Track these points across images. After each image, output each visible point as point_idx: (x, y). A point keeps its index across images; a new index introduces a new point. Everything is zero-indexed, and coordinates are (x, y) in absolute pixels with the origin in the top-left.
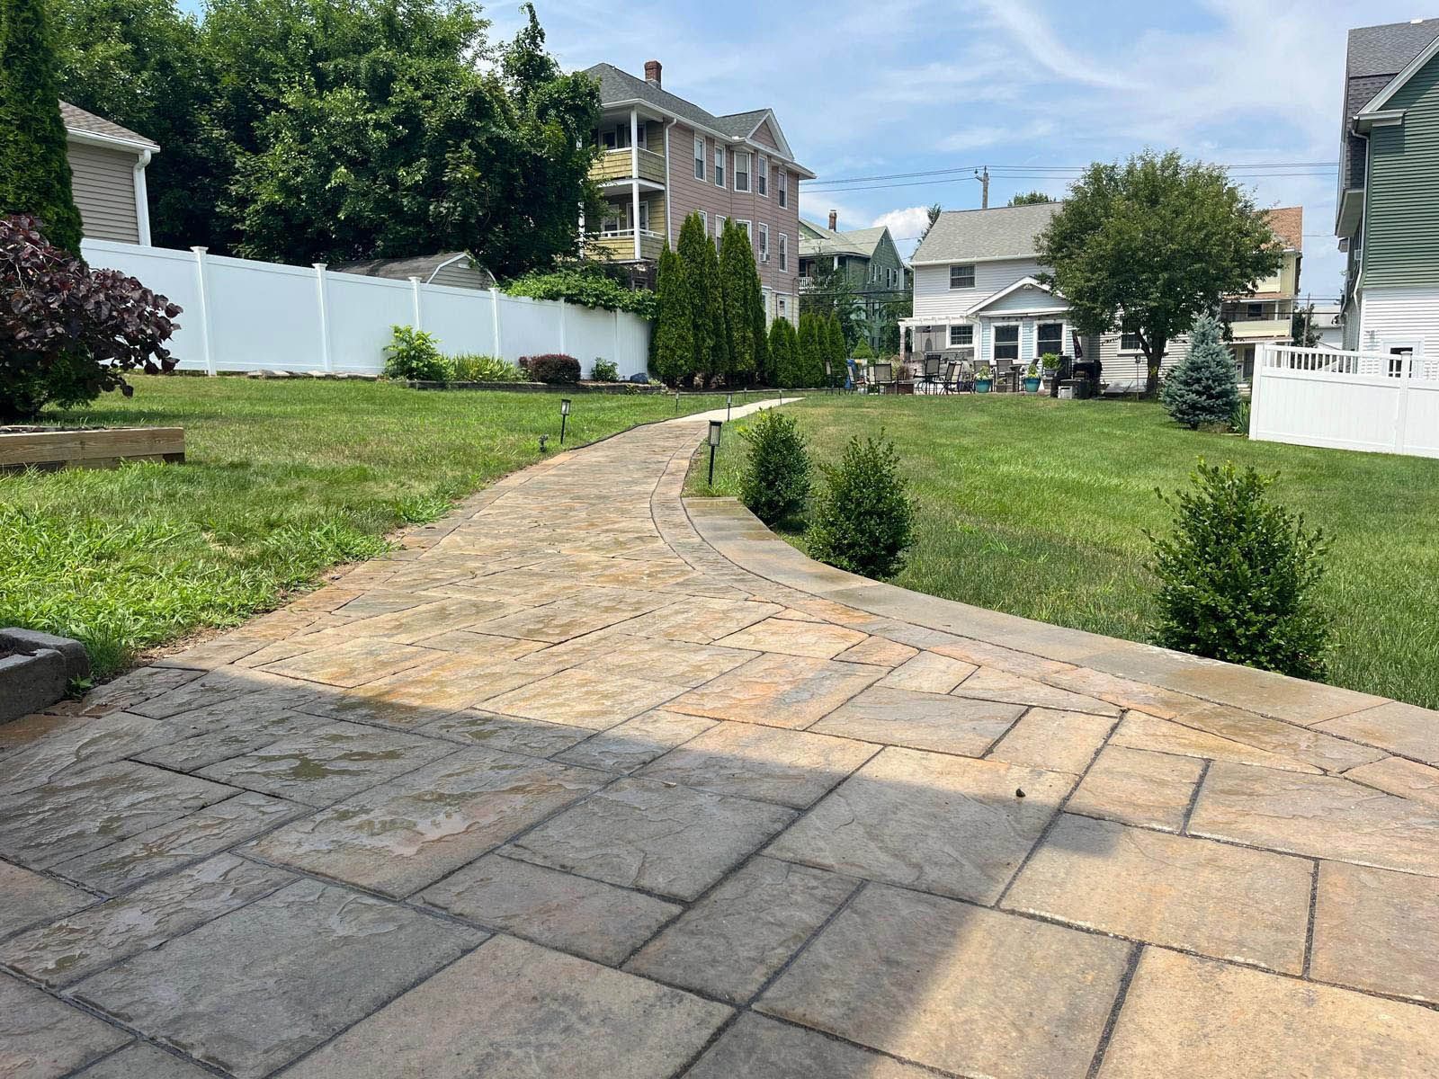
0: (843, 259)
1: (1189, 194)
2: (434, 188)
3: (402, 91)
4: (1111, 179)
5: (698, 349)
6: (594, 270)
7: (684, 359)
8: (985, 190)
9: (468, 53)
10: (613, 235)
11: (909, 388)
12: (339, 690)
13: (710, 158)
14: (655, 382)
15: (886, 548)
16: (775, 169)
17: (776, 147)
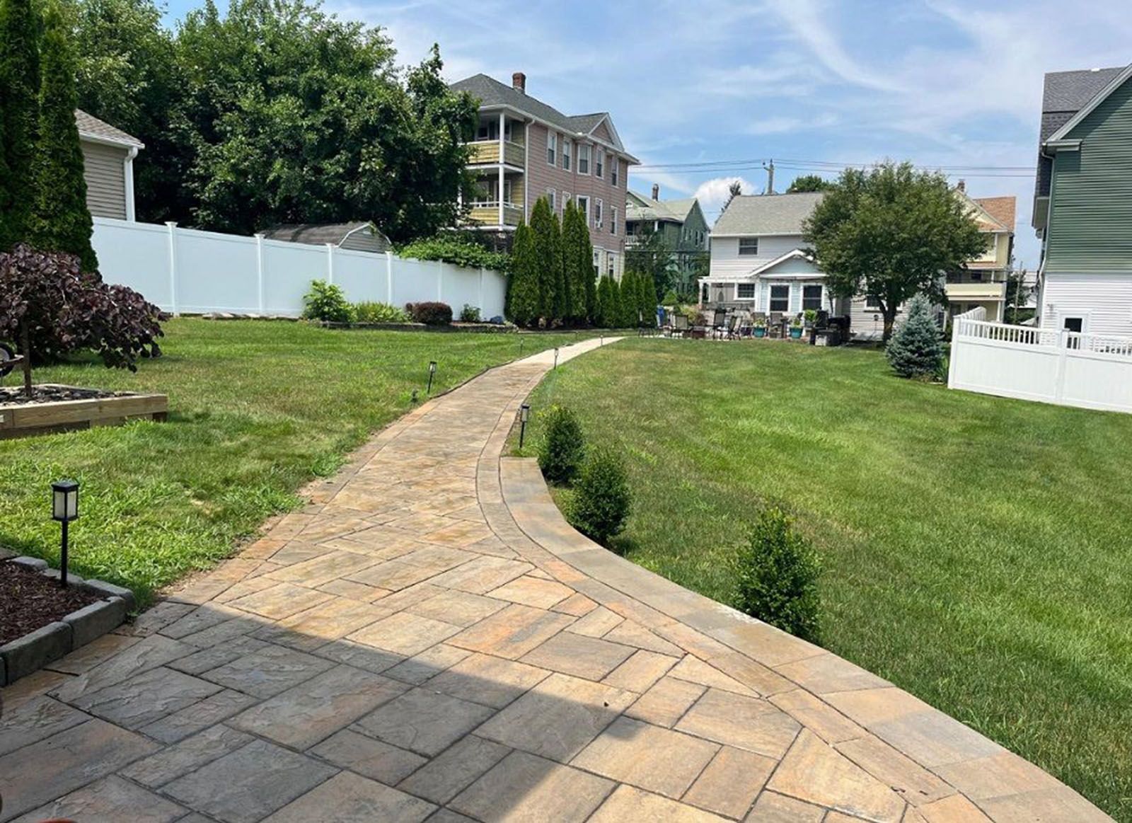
0: (662, 223)
1: (918, 195)
2: (351, 174)
3: (332, 101)
4: (860, 180)
5: (542, 299)
6: (466, 238)
7: (531, 306)
8: (771, 177)
9: (379, 72)
10: (483, 206)
11: (702, 334)
12: (272, 621)
13: (560, 149)
14: (508, 324)
15: (613, 517)
16: (609, 157)
17: (610, 140)
